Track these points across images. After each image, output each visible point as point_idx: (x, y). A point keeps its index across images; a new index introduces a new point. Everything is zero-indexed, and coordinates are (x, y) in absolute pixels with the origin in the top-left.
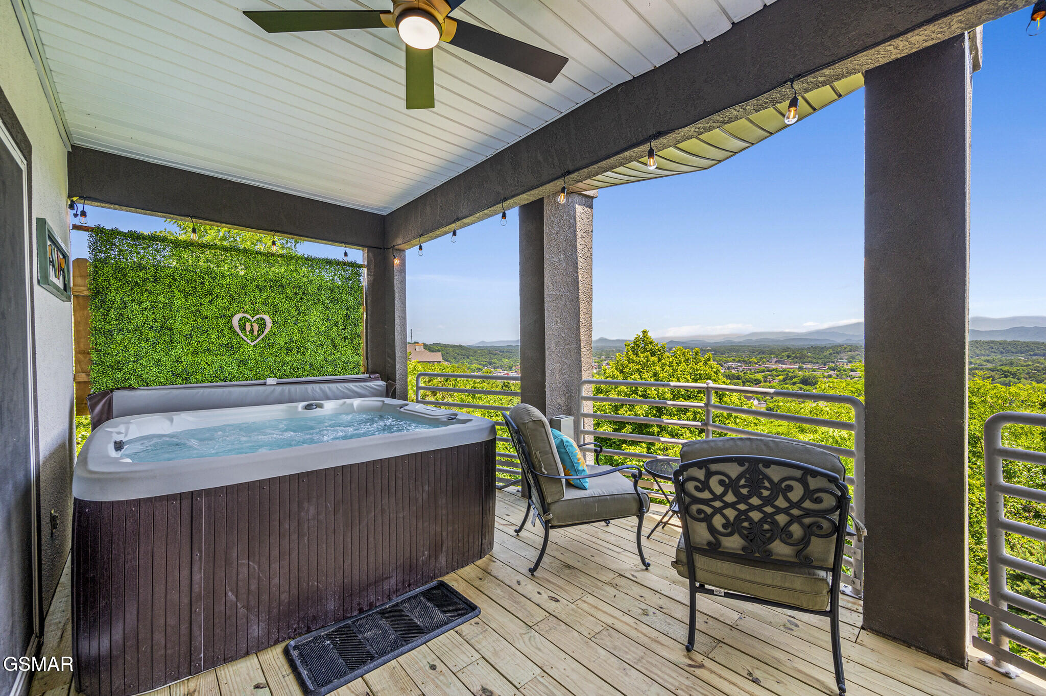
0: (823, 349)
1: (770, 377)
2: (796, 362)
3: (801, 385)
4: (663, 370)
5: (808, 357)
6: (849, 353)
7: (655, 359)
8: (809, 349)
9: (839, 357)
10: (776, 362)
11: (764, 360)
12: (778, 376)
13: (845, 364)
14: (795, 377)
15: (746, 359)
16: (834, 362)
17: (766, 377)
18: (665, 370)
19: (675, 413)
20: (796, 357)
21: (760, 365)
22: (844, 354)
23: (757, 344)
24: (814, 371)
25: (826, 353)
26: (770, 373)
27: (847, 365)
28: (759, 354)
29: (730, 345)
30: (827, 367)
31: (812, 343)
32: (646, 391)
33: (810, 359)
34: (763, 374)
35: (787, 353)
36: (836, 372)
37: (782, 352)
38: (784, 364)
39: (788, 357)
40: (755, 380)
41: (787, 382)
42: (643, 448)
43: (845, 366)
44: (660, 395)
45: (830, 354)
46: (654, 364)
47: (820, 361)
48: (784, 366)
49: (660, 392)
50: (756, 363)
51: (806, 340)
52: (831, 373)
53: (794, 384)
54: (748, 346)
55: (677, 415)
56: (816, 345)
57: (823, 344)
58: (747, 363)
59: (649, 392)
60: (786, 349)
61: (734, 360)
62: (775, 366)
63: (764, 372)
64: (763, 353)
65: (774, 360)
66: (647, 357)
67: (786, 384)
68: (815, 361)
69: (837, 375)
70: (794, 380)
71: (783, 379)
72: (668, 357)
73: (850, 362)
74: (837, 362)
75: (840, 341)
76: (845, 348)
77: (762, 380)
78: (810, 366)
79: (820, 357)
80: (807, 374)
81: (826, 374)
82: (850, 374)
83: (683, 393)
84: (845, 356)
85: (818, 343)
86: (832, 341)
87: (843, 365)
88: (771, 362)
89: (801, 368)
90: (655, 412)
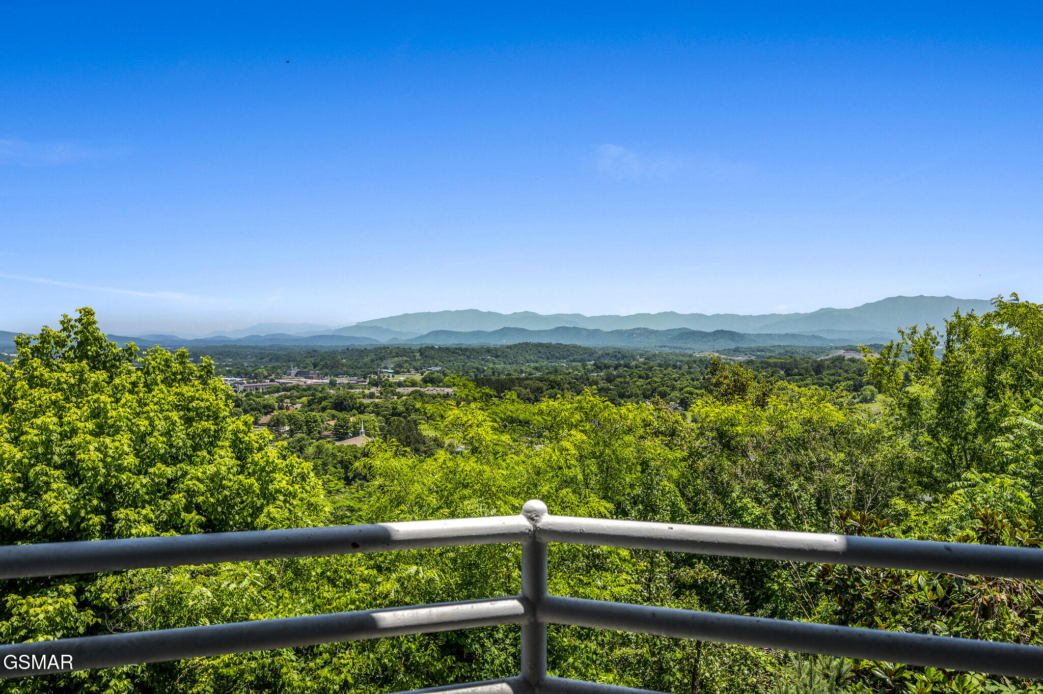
0: (363, 352)
1: (288, 401)
2: (326, 375)
3: (334, 412)
4: (117, 401)
5: (343, 365)
6: (396, 359)
7: (102, 375)
8: (343, 352)
9: (383, 365)
10: (296, 375)
11: (279, 371)
12: (300, 398)
13: (391, 375)
14: (325, 398)
15: (250, 369)
16: (376, 373)
17: (282, 401)
18: (123, 401)
19: (147, 497)
20: (325, 366)
21: (272, 381)
22: (389, 361)
23: (267, 344)
24: (351, 388)
25: (367, 359)
26: (289, 393)
27: (393, 376)
28: (270, 361)
29: (222, 344)
30: (368, 381)
31: (347, 343)
32: (72, 454)
33: (345, 369)
34: (277, 395)
35: (312, 359)
36: (379, 389)
37: (306, 357)
38: (309, 378)
39: (315, 366)
40: (265, 407)
41: (314, 406)
42: (66, 596)
43: (391, 379)
44: (109, 460)
45: (372, 361)
46: (97, 388)
47: (359, 372)
48: (309, 382)
49: (111, 452)
50: (266, 377)
51: (341, 338)
52: (373, 390)
53: (324, 409)
54: (253, 348)
55: (150, 503)
56: (353, 347)
57: (363, 344)
58: (250, 378)
59: (82, 456)
60: (312, 353)
61: (229, 371)
62: (295, 382)
63: (278, 391)
64: (277, 360)
65: (294, 372)
66: (82, 373)
67: (312, 410)
68: (351, 371)
69: (381, 393)
70: (324, 403)
71: (309, 402)
72: (129, 372)
73: (397, 373)
74: (381, 372)
75: (383, 340)
76: (391, 351)
77: (276, 405)
78: (344, 380)
79: (359, 366)
80: (341, 392)
81: (367, 392)
82: (397, 390)
83: (162, 451)
84: (391, 363)
85: (357, 344)
86: (375, 340)
87: (389, 377)
88: (290, 374)
89: (333, 384)
90: (95, 502)
